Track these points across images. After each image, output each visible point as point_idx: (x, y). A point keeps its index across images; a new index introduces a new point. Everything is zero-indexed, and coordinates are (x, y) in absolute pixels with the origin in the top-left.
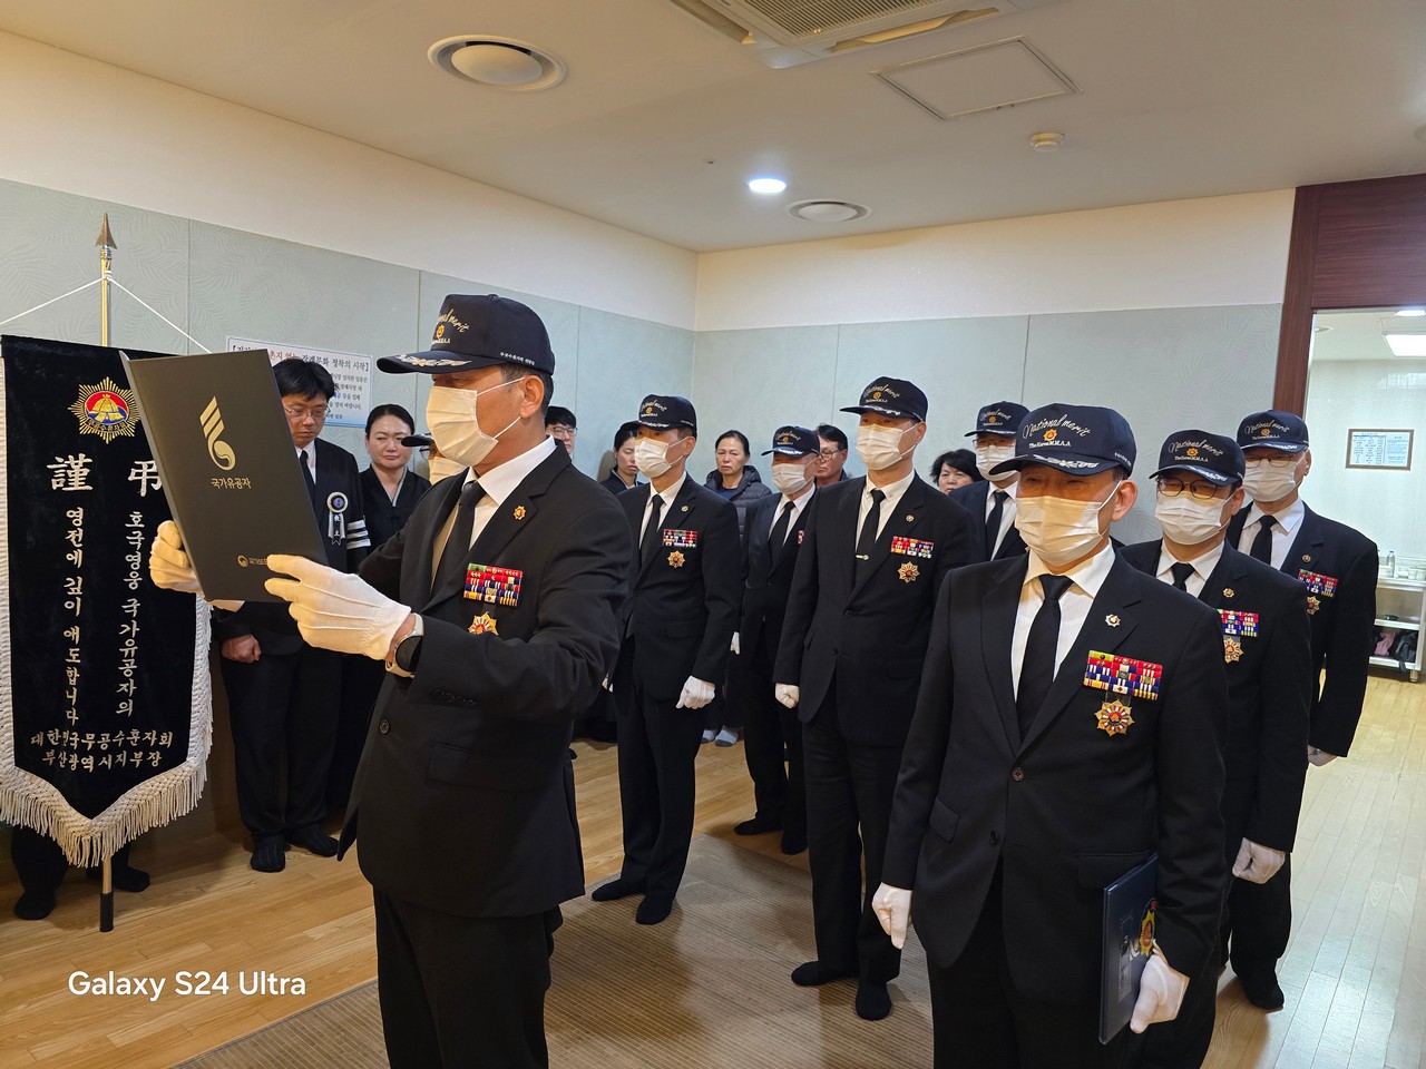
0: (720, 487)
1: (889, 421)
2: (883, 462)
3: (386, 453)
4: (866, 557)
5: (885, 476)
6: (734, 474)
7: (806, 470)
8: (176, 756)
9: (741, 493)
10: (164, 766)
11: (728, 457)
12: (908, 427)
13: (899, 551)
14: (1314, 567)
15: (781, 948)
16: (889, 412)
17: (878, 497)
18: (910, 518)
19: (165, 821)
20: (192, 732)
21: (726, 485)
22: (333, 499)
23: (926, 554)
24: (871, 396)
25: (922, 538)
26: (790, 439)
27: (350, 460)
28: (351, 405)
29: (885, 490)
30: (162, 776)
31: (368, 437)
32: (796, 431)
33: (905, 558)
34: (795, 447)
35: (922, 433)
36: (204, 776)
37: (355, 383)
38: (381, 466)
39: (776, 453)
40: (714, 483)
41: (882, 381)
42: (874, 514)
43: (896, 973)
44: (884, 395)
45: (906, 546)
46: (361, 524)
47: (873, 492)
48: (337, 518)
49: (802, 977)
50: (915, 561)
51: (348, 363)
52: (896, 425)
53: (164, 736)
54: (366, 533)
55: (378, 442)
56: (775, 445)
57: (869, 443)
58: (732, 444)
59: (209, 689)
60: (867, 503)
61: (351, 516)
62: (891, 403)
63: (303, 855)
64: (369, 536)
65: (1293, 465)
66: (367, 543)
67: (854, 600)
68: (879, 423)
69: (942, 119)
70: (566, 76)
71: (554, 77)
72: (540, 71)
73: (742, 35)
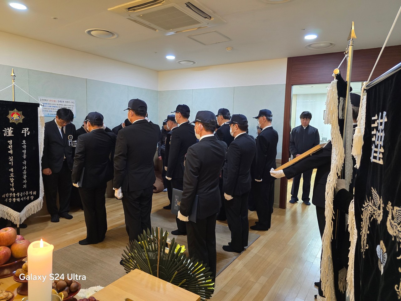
8: (37, 197)
10: (35, 199)
19: (35, 212)
20: (40, 191)
22: (69, 137)
30: (34, 201)
36: (43, 201)
37: (71, 107)
46: (75, 141)
51: (69, 102)
53: (34, 192)
59: (42, 181)
61: (73, 140)
69: (205, 45)
70: (118, 36)
71: (115, 36)
72: (112, 35)
73: (156, 30)
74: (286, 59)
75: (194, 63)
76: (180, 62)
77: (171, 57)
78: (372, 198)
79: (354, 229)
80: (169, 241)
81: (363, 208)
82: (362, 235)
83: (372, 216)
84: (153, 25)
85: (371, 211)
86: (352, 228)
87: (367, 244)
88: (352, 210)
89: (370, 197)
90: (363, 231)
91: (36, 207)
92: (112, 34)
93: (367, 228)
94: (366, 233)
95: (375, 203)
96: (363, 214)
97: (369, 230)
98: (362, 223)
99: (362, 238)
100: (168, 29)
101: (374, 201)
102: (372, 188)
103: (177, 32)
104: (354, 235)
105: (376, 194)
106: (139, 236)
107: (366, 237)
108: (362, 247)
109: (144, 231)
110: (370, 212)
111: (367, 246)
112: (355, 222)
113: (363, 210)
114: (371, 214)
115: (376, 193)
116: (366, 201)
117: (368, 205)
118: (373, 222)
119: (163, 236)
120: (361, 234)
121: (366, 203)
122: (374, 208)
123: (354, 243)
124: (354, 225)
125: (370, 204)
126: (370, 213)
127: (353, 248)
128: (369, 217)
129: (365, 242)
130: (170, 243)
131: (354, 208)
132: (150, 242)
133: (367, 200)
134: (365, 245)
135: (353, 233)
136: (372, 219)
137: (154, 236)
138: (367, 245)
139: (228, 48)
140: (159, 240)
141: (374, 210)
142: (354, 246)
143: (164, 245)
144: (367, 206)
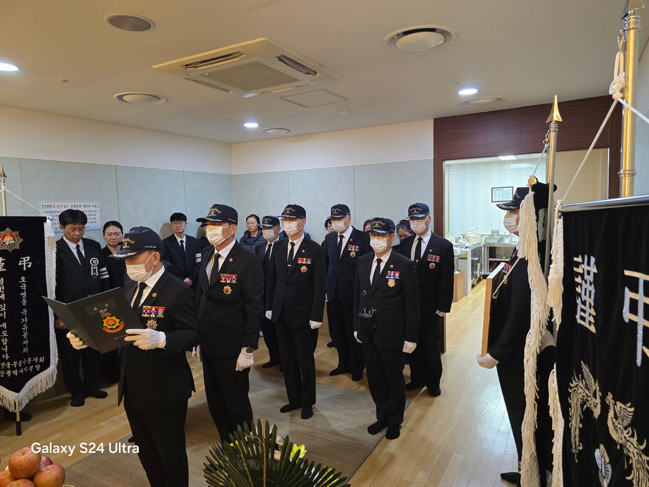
0: (249, 236)
1: (292, 220)
2: (292, 233)
3: (112, 240)
4: (290, 266)
5: (294, 237)
6: (255, 231)
7: (275, 232)
8: (46, 365)
9: (258, 239)
10: (42, 370)
11: (251, 225)
12: (299, 221)
13: (300, 263)
14: (433, 253)
15: (277, 403)
16: (291, 217)
17: (293, 244)
18: (303, 251)
19: (44, 391)
20: (51, 356)
21: (252, 236)
22: (92, 261)
23: (309, 262)
24: (286, 211)
25: (307, 257)
26: (268, 221)
27: (97, 245)
28: (92, 222)
29: (295, 242)
30: (41, 373)
31: (104, 234)
32: (270, 217)
33: (303, 265)
34: (270, 223)
35: (305, 222)
36: (56, 372)
37: (93, 213)
38: (110, 245)
39: (263, 226)
40: (247, 235)
41: (289, 206)
42: (292, 250)
43: (314, 402)
44: (290, 211)
45: (302, 261)
46: (105, 269)
47: (291, 243)
48: (94, 268)
49: (283, 410)
50: (306, 265)
51: (89, 206)
52: (295, 221)
53: (41, 359)
54: (107, 272)
55: (108, 236)
56: (263, 223)
57: (287, 227)
58: (253, 220)
59: (55, 339)
60: (290, 247)
61: (100, 266)
62: (292, 214)
63: (93, 399)
64: (108, 274)
65: (424, 221)
66: (108, 276)
67: (288, 280)
68: (290, 220)
69: (306, 107)
70: (167, 100)
71: (163, 101)
72: (157, 100)
73: (228, 91)
74: (432, 121)
75: (289, 131)
76: (267, 131)
77: (251, 125)
78: (583, 377)
79: (558, 413)
80: (279, 440)
81: (571, 388)
82: (572, 428)
83: (585, 403)
84: (224, 86)
85: (582, 396)
86: (555, 410)
87: (579, 442)
88: (554, 385)
89: (580, 375)
90: (573, 422)
91: (44, 382)
92: (158, 98)
93: (579, 419)
94: (577, 426)
95: (587, 385)
96: (571, 397)
97: (581, 421)
98: (571, 410)
99: (572, 432)
100: (249, 89)
101: (586, 382)
102: (582, 362)
103: (262, 93)
104: (558, 421)
105: (588, 373)
106: (231, 436)
107: (577, 432)
108: (574, 446)
109: (239, 427)
110: (580, 396)
111: (580, 446)
112: (559, 403)
113: (570, 391)
114: (583, 400)
115: (588, 371)
116: (575, 380)
117: (578, 386)
118: (587, 414)
119: (270, 432)
120: (570, 427)
121: (574, 382)
122: (588, 392)
123: (559, 433)
124: (557, 406)
125: (581, 385)
126: (581, 398)
127: (558, 441)
128: (581, 404)
129: (577, 439)
130: (281, 444)
131: (556, 382)
132: (249, 443)
133: (576, 378)
134: (577, 443)
135: (557, 418)
136: (585, 407)
137: (255, 434)
138: (581, 444)
139: (342, 110)
140: (264, 440)
141: (587, 395)
142: (559, 438)
143: (272, 446)
144: (576, 386)
